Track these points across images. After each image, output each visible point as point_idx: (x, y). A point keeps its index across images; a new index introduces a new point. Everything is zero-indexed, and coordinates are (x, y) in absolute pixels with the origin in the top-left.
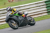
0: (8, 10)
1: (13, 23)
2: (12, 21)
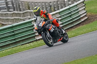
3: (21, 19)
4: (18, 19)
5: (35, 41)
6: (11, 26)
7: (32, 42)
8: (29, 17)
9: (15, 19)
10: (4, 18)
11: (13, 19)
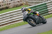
0: (23, 10)
1: (31, 21)
2: (30, 19)
3: (40, 2)
4: (39, 2)
5: (48, 14)
6: (34, 6)
7: (47, 15)
8: (45, 1)
9: (37, 2)
10: (31, 1)
11: (36, 2)
